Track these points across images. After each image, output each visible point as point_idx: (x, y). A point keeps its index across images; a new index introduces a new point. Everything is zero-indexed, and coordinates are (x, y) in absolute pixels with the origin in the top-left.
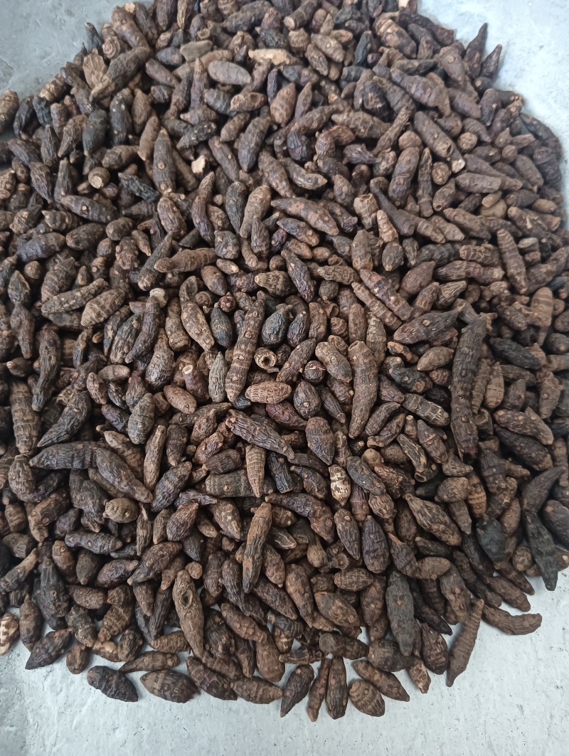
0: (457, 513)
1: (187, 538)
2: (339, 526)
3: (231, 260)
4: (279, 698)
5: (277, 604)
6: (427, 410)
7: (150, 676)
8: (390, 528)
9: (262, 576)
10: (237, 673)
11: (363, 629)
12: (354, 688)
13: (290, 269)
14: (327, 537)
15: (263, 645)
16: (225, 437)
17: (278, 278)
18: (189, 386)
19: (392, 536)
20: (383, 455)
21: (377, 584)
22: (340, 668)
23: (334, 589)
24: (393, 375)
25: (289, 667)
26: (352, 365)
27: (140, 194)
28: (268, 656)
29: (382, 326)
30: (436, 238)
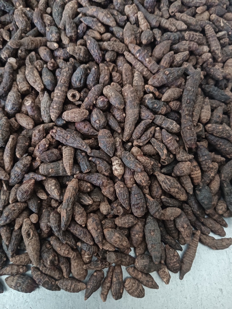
0: (185, 182)
1: (29, 199)
2: (117, 191)
3: (54, 41)
4: (84, 289)
5: (82, 236)
6: (167, 123)
7: (9, 278)
8: (147, 191)
9: (72, 220)
10: (60, 276)
11: (132, 249)
12: (127, 283)
13: (88, 44)
14: (111, 198)
15: (75, 260)
16: (50, 142)
17: (81, 49)
18: (30, 113)
19: (148, 196)
20: (142, 151)
21: (140, 224)
22: (119, 271)
23: (115, 227)
24: (148, 104)
25: (90, 271)
26: (124, 99)
27: (5, 8)
28: (77, 266)
29: (142, 77)
30: (171, 29)
